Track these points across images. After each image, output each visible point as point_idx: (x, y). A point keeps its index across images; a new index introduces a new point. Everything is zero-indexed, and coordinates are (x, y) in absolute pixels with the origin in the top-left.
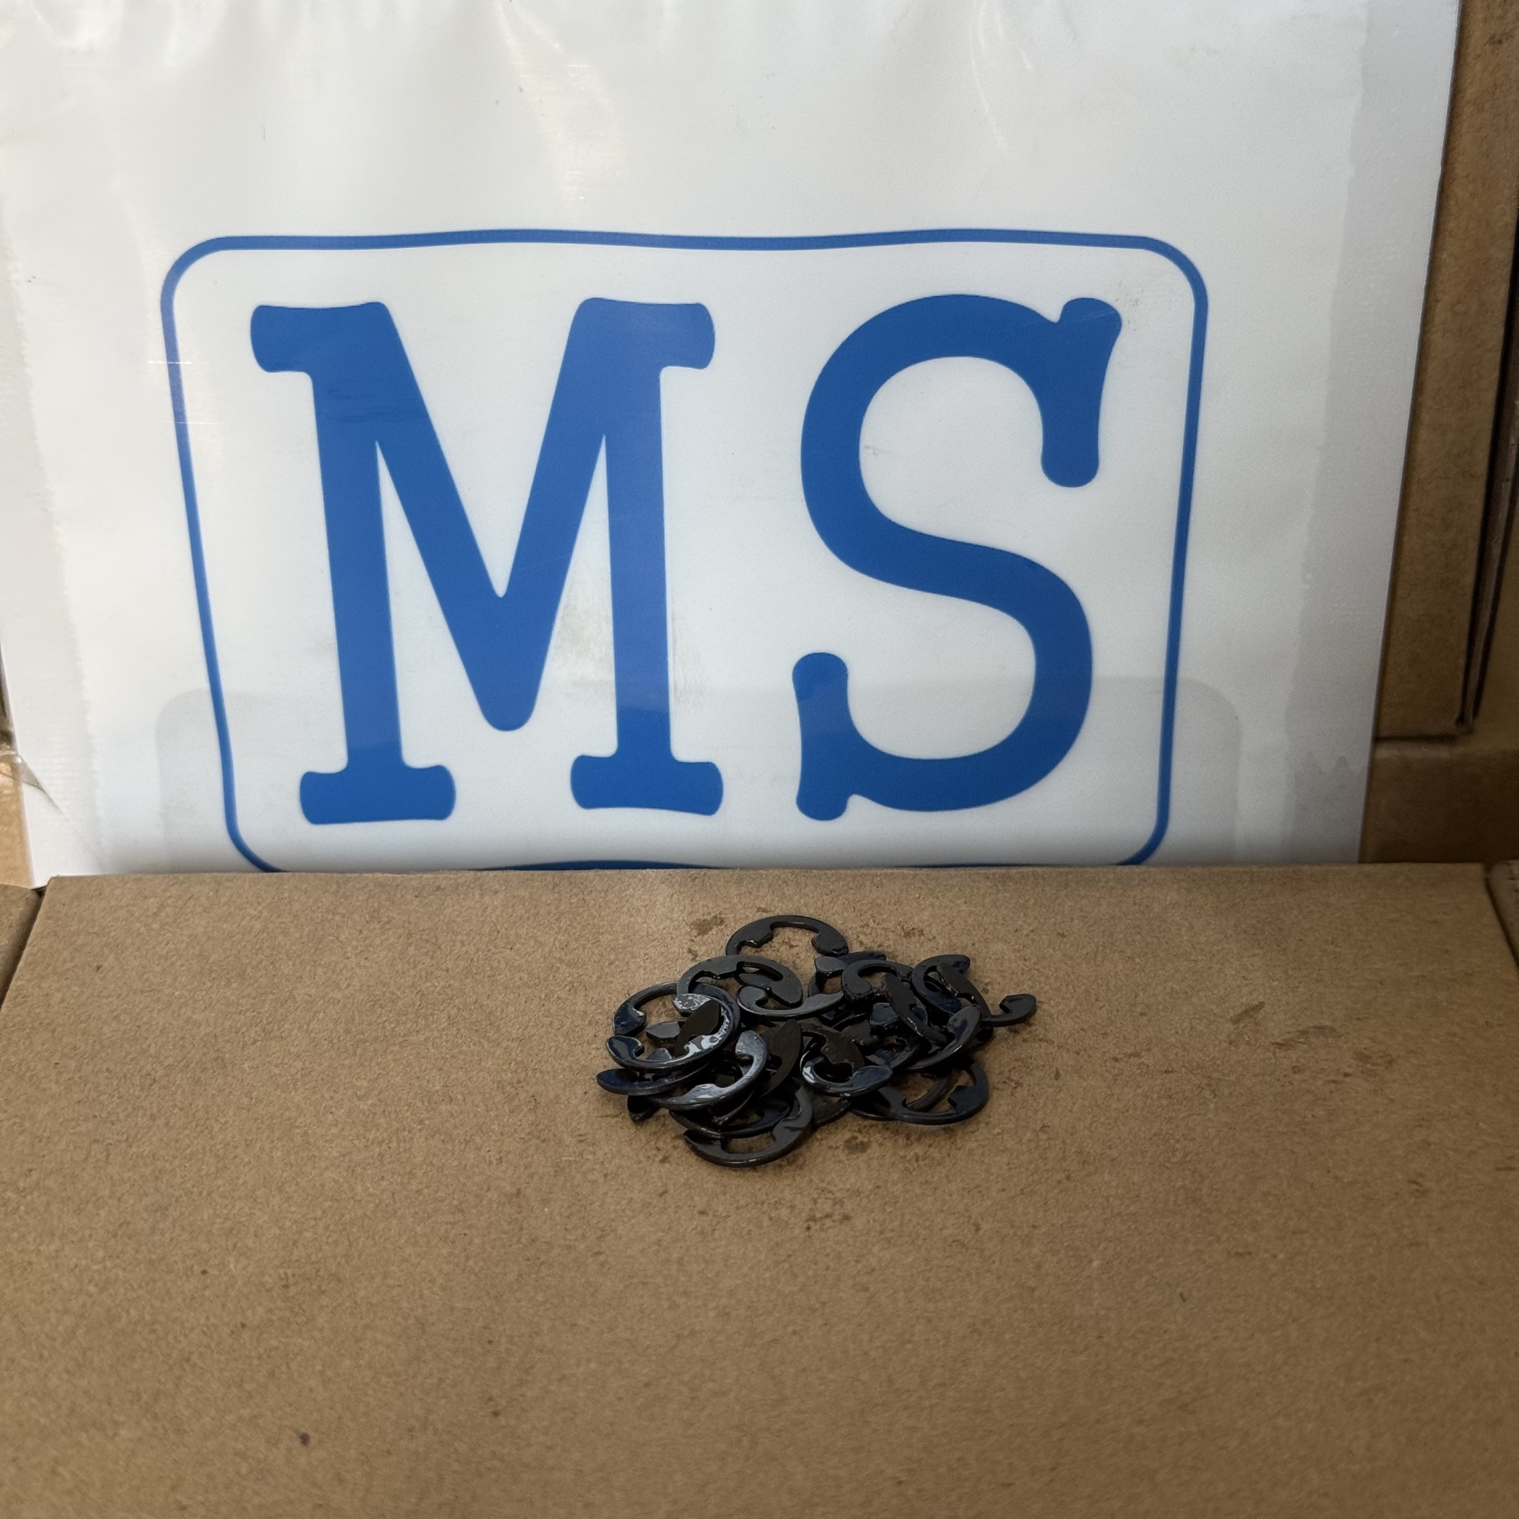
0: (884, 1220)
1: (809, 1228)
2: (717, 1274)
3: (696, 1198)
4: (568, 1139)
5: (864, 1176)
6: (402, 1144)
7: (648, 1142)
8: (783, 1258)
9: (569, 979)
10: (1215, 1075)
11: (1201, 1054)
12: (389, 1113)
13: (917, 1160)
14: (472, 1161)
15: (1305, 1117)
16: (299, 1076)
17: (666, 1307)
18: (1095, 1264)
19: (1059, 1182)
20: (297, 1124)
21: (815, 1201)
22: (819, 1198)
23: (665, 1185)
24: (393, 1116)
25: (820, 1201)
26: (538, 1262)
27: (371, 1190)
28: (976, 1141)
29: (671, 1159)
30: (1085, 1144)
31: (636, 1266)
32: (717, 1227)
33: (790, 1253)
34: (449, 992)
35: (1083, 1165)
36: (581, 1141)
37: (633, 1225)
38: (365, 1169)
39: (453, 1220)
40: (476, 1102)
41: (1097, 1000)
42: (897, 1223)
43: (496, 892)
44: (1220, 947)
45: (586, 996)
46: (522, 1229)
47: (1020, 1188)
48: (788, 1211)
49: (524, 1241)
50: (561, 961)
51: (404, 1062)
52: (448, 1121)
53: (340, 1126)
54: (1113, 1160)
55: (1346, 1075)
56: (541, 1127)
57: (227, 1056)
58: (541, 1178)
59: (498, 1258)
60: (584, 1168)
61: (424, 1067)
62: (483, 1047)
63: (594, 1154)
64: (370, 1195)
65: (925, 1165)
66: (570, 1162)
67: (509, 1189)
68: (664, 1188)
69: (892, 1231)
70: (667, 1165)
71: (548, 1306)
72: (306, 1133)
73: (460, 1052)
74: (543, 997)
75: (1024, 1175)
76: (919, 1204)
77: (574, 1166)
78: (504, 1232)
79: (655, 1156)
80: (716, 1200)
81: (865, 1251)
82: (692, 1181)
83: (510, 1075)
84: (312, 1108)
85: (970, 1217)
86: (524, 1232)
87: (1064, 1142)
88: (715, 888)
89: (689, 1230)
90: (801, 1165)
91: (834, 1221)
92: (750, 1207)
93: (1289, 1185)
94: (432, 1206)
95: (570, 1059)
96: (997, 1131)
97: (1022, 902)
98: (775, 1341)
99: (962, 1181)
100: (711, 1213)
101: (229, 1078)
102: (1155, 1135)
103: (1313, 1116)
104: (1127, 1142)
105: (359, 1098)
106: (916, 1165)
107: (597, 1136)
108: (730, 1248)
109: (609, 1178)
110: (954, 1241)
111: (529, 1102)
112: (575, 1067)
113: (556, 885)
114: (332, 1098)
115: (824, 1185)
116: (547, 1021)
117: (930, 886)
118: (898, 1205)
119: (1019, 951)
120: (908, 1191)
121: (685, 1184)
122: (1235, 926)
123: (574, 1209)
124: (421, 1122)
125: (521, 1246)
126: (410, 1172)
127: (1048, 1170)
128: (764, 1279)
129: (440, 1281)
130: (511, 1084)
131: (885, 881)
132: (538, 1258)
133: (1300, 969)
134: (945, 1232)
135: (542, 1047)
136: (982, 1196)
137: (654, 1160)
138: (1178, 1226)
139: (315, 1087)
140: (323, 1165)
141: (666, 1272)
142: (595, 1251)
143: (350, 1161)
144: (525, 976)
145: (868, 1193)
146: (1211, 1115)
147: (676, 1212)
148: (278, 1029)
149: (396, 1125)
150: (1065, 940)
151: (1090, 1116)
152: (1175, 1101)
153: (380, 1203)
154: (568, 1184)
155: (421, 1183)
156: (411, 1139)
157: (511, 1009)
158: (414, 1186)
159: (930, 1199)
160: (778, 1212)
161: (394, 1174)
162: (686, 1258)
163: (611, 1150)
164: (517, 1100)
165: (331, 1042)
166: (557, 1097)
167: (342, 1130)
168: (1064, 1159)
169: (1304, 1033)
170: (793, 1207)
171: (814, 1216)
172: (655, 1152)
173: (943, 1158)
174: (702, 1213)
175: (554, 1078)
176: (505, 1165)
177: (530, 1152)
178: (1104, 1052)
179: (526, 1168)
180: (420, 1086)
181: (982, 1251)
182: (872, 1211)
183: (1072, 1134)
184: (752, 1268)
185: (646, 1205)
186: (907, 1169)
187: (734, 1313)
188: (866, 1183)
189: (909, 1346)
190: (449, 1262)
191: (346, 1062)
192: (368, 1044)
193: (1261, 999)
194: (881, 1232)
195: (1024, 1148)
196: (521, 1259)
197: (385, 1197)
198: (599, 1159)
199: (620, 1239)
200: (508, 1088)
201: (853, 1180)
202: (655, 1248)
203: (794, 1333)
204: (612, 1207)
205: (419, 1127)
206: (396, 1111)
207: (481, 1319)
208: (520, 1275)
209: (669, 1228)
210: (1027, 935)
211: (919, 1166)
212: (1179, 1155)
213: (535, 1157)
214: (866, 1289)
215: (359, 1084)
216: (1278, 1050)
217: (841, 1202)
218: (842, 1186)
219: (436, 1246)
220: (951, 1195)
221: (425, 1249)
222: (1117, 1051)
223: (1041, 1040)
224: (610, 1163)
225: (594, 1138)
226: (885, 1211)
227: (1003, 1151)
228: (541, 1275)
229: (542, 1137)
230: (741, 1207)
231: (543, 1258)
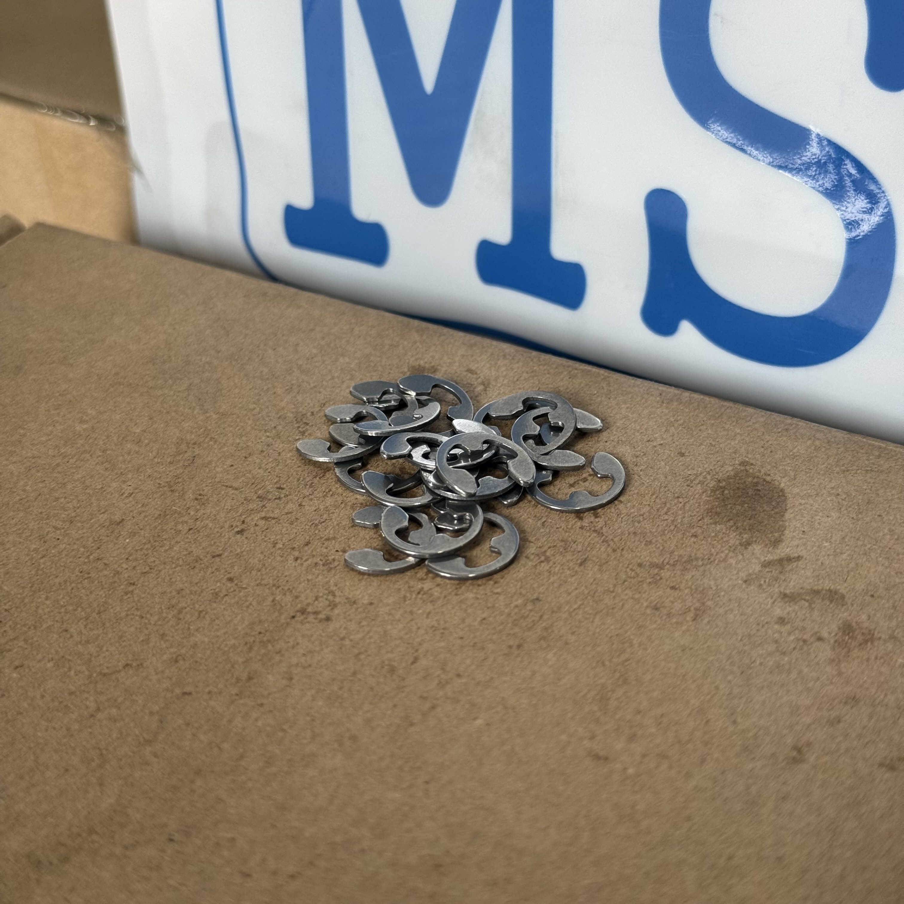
0: (353, 631)
1: (293, 617)
2: (197, 630)
3: (236, 568)
4: (190, 495)
5: (369, 592)
6: (77, 463)
7: (241, 515)
8: (253, 633)
9: (293, 382)
10: (709, 603)
11: (712, 583)
12: (91, 438)
13: (419, 593)
14: (110, 489)
15: (752, 663)
16: (58, 394)
17: (141, 639)
18: (479, 722)
19: (510, 647)
20: (26, 427)
21: (317, 598)
22: (322, 597)
23: (224, 550)
24: (91, 441)
25: (321, 599)
26: (86, 576)
27: (28, 488)
28: (476, 593)
29: (245, 534)
30: (556, 624)
31: (149, 602)
32: (231, 594)
33: (263, 631)
34: (207, 367)
35: (541, 639)
36: (196, 499)
37: (174, 572)
38: (38, 471)
39: (59, 526)
40: (154, 448)
41: (666, 513)
42: (360, 636)
43: (299, 307)
44: (803, 502)
45: (295, 397)
46: (99, 548)
47: (476, 640)
48: (291, 599)
49: (91, 557)
50: (299, 367)
51: (133, 406)
52: (123, 456)
53: (50, 437)
54: (566, 643)
55: (820, 639)
56: (180, 480)
57: (26, 367)
58: (145, 517)
59: (62, 564)
60: (180, 520)
61: (143, 414)
62: (193, 412)
63: (197, 511)
64: (24, 490)
65: (421, 599)
66: (176, 511)
67: (117, 518)
68: (221, 552)
69: (351, 640)
70: (239, 536)
71: (63, 610)
72: (24, 435)
73: (176, 411)
74: (265, 388)
75: (487, 632)
76: (389, 627)
77: (176, 515)
78: (84, 547)
79: (237, 526)
80: (248, 573)
81: (317, 649)
82: (245, 553)
83: (193, 437)
84: (45, 419)
85: (417, 651)
86: (98, 551)
87: (541, 617)
88: (451, 346)
89: (210, 589)
90: (331, 568)
91: (316, 619)
92: (268, 586)
93: (690, 714)
94: (56, 512)
95: (244, 438)
96: (499, 590)
97: (672, 419)
98: (190, 694)
99: (437, 620)
100: (236, 582)
101: (13, 382)
102: (617, 635)
103: (761, 664)
104: (590, 633)
105: (82, 422)
106: (414, 596)
107: (210, 499)
108: (225, 612)
109: (191, 532)
110: (389, 665)
111: (189, 460)
112: (241, 445)
113: (344, 313)
114: (64, 416)
115: (334, 588)
116: (251, 406)
117: (611, 388)
118: (373, 622)
119: (637, 457)
120: (390, 614)
121: (238, 554)
122: (833, 488)
123: (146, 546)
124: (104, 451)
125: (86, 560)
126: (64, 484)
127: (509, 634)
128: (227, 645)
129: (10, 566)
130: (188, 444)
131: (579, 375)
132: (89, 573)
133: (858, 539)
134: (390, 656)
135: (232, 424)
136: (441, 637)
137: (233, 529)
138: (570, 715)
139: (60, 405)
140: (15, 459)
141: (164, 615)
142: (132, 582)
143: (34, 463)
144: (266, 370)
145: (359, 606)
146: (677, 634)
147: (213, 573)
148: (75, 359)
149: (87, 448)
150: (681, 459)
151: (579, 603)
152: (658, 613)
153: (25, 498)
154: (159, 528)
155: (65, 493)
156: (88, 460)
157: (237, 391)
158: (57, 495)
159: (401, 626)
160: (283, 597)
161: (53, 480)
162: (188, 609)
163: (211, 512)
164: (181, 456)
165: (100, 379)
166: (210, 462)
167: (50, 440)
168: (529, 629)
169: (816, 592)
170: (297, 597)
171: (306, 609)
172: (239, 524)
173: (439, 598)
174: (231, 580)
175: (220, 449)
176: (131, 499)
177: (155, 496)
178: (636, 556)
179: (143, 506)
180: (127, 427)
181: (404, 679)
182: (351, 620)
183: (553, 612)
184: (225, 633)
185: (198, 560)
186: (405, 597)
187: (181, 662)
188: (367, 597)
189: (280, 734)
190: (28, 555)
191: (96, 395)
192: (122, 387)
193: (804, 553)
194: (343, 639)
195: (507, 611)
196: (77, 569)
197: (32, 495)
198: (197, 516)
199: (158, 578)
200: (183, 447)
201: (358, 592)
202: (174, 593)
203: (210, 692)
204: (173, 554)
205: (100, 454)
206: (95, 439)
207: (10, 603)
208: (65, 581)
209: (197, 584)
210: (655, 447)
211: (416, 598)
212: (623, 658)
213: (156, 500)
214: (291, 679)
215: (89, 412)
216: (779, 600)
217: (333, 605)
218: (346, 594)
219: (30, 541)
220: (418, 628)
221: (21, 540)
222: (647, 558)
223: (595, 531)
224: (202, 521)
225: (208, 499)
226: (360, 623)
227: (488, 608)
228: (80, 586)
229: (175, 488)
230: (261, 585)
231: (93, 575)
